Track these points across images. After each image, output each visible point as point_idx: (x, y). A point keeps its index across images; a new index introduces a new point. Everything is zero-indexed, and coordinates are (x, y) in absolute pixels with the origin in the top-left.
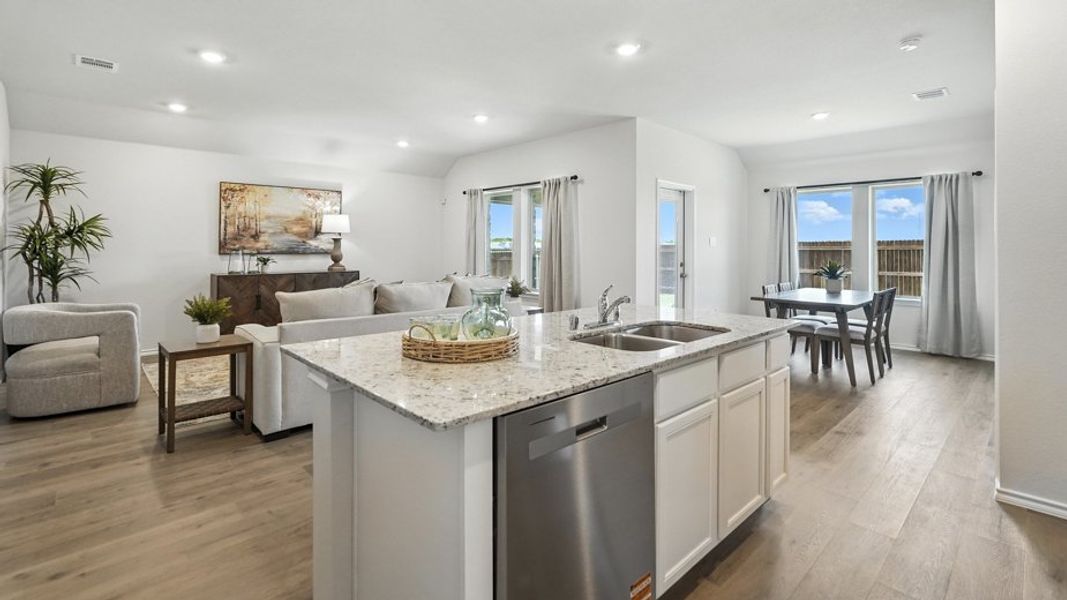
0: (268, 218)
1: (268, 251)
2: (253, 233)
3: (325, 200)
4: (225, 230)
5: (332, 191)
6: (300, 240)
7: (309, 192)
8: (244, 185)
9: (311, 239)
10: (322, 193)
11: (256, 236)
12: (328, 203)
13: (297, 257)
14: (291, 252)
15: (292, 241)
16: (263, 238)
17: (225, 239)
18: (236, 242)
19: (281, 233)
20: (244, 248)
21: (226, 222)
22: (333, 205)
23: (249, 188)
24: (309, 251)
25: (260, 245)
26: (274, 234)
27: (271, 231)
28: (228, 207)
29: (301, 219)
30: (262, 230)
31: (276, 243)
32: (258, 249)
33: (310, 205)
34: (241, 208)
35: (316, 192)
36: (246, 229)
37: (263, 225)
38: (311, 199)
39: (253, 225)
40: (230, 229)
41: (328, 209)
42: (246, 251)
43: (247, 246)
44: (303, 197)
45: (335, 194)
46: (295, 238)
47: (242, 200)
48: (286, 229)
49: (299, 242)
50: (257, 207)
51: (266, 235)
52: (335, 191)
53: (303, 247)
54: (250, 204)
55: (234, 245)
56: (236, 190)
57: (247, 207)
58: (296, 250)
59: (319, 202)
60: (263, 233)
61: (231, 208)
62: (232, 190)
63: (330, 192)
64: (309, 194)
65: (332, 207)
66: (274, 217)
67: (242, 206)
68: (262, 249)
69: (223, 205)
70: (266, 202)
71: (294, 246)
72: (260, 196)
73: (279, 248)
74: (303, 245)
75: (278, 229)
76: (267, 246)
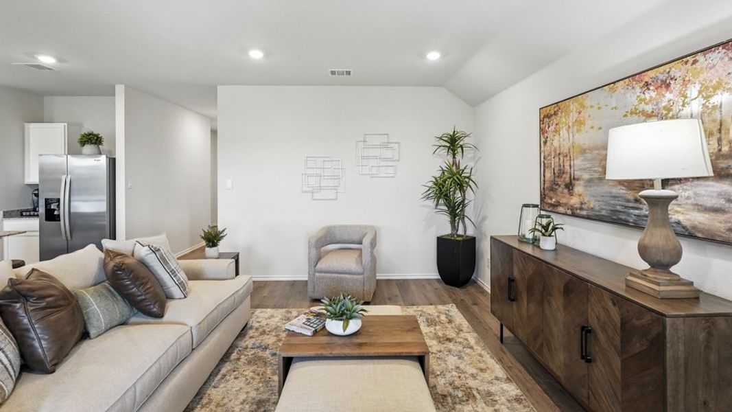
0: (583, 151)
1: (584, 213)
2: (567, 180)
3: (685, 83)
4: (544, 176)
5: (704, 51)
6: (632, 195)
7: (647, 77)
8: (557, 103)
10: (677, 70)
11: (570, 186)
12: (693, 91)
14: (615, 218)
15: (615, 197)
16: (578, 189)
17: (544, 189)
18: (552, 194)
19: (601, 179)
20: (559, 204)
21: (544, 164)
23: (562, 106)
25: (574, 201)
26: (590, 181)
27: (586, 176)
28: (545, 143)
30: (578, 174)
32: (572, 208)
34: (556, 143)
35: (660, 74)
36: (562, 173)
37: (579, 165)
38: (651, 94)
39: (567, 167)
40: (549, 175)
42: (561, 209)
43: (563, 201)
46: (623, 191)
47: (556, 131)
49: (628, 201)
50: (571, 137)
51: (581, 182)
52: (718, 45)
53: (637, 212)
54: (564, 132)
55: (551, 199)
56: (551, 115)
57: (562, 139)
58: (623, 217)
59: (669, 96)
60: (578, 180)
61: (548, 143)
62: (548, 116)
63: (700, 57)
64: (647, 84)
65: (707, 98)
66: (591, 150)
67: (557, 137)
68: (577, 209)
69: (543, 140)
70: (580, 123)
71: (619, 208)
72: (573, 116)
73: (597, 208)
74: (637, 209)
75: (595, 172)
76: (582, 204)
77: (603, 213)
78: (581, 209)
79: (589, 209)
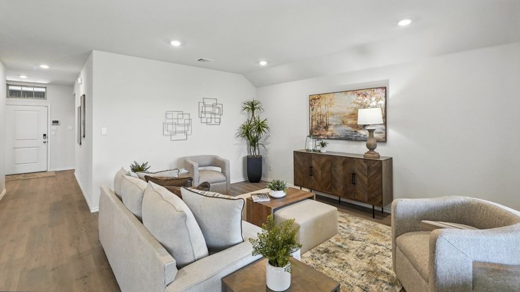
0: (333, 114)
1: (334, 137)
2: (325, 125)
3: (371, 96)
4: (312, 124)
5: (377, 88)
6: (353, 130)
7: (359, 92)
8: (319, 94)
9: (361, 129)
10: (369, 92)
11: (326, 128)
12: (373, 99)
13: (351, 142)
14: (347, 138)
15: (347, 131)
16: (330, 128)
17: (312, 129)
18: (316, 131)
19: (341, 125)
20: (320, 135)
21: (312, 119)
22: (378, 100)
23: (322, 96)
24: (359, 139)
25: (329, 133)
26: (337, 125)
27: (334, 124)
28: (312, 110)
29: (354, 114)
30: (330, 123)
31: (338, 131)
32: (327, 136)
33: (360, 102)
34: (319, 110)
35: (364, 92)
36: (322, 122)
37: (331, 119)
38: (360, 98)
39: (325, 120)
40: (314, 123)
41: (374, 104)
42: (322, 137)
43: (323, 133)
44: (354, 97)
45: (379, 90)
46: (350, 128)
47: (319, 106)
48: (343, 122)
49: (352, 132)
50: (327, 108)
51: (332, 126)
52: (380, 88)
53: (355, 135)
54: (323, 107)
55: (316, 133)
56: (316, 99)
57: (322, 109)
58: (350, 137)
59: (366, 99)
60: (330, 125)
61: (314, 110)
62: (315, 99)
63: (375, 90)
64: (359, 94)
65: (377, 101)
66: (336, 114)
67: (319, 108)
68: (330, 136)
69: (311, 109)
70: (331, 104)
71: (349, 134)
72: (328, 101)
73: (339, 135)
74: (355, 134)
75: (339, 122)
76: (332, 134)
77: (342, 136)
78: (332, 136)
79: (335, 136)
